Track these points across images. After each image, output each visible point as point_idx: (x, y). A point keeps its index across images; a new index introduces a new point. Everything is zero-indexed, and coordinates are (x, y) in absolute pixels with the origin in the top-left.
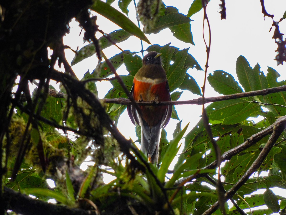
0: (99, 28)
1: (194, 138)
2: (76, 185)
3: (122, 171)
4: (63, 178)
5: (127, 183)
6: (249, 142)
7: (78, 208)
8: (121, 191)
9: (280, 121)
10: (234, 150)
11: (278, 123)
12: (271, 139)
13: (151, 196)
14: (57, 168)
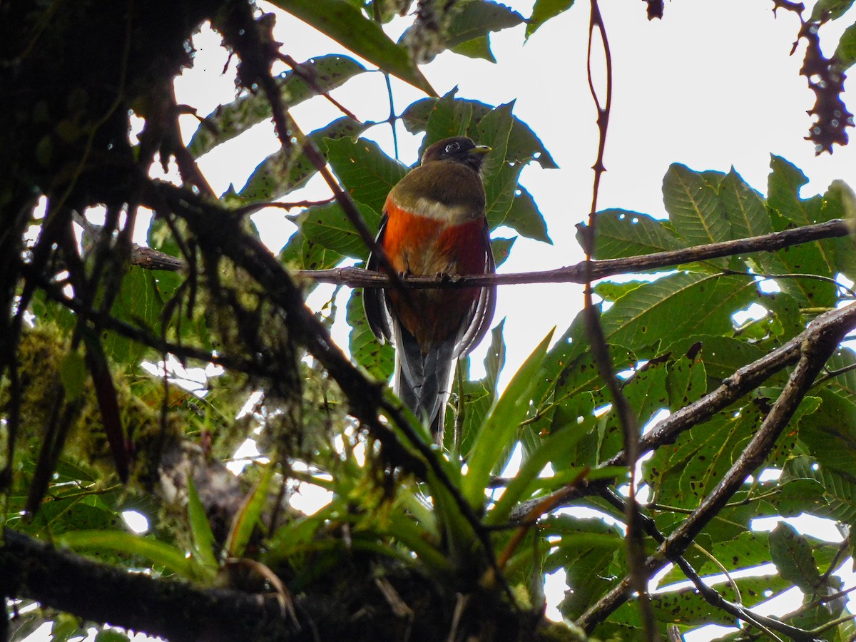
0: (282, 50)
1: (558, 376)
2: (219, 520)
3: (357, 477)
4: (178, 500)
5: (370, 512)
6: (729, 389)
7: (224, 587)
8: (354, 536)
9: (821, 324)
10: (686, 415)
11: (817, 330)
12: (795, 381)
13: (443, 547)
14: (160, 470)
